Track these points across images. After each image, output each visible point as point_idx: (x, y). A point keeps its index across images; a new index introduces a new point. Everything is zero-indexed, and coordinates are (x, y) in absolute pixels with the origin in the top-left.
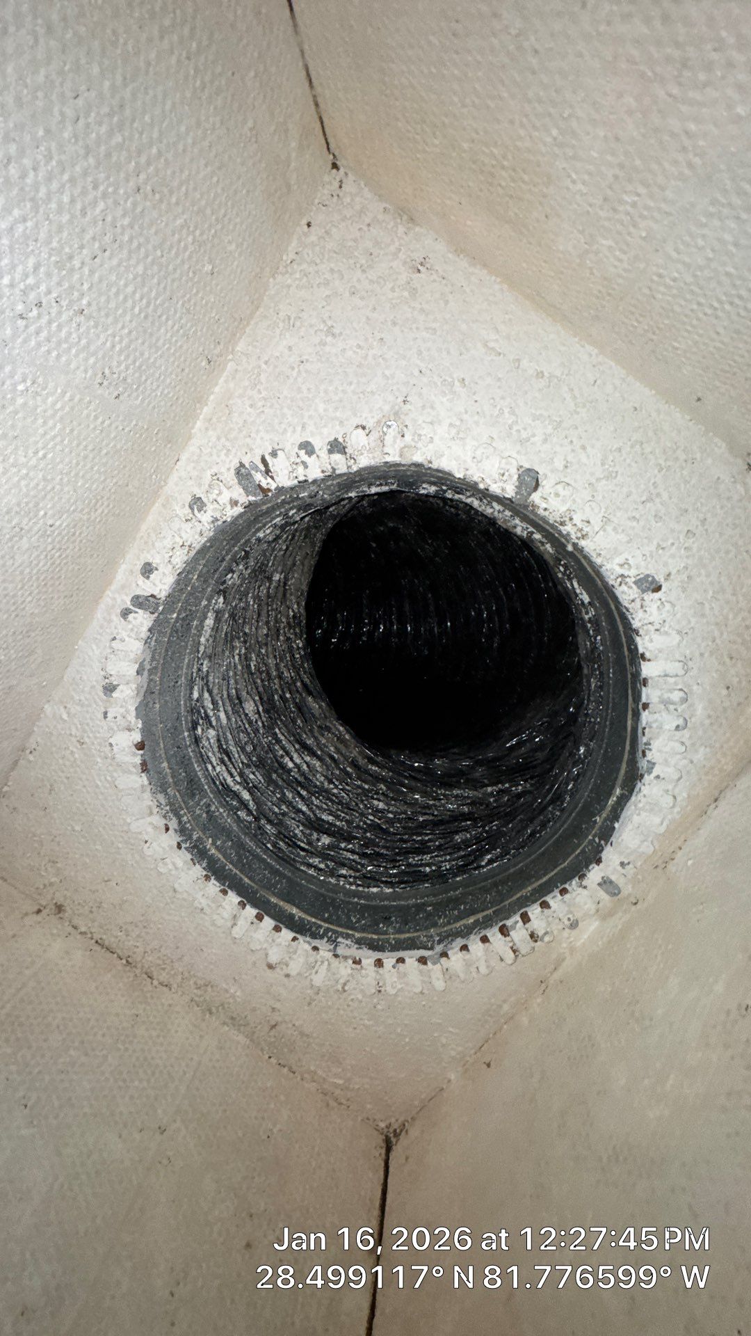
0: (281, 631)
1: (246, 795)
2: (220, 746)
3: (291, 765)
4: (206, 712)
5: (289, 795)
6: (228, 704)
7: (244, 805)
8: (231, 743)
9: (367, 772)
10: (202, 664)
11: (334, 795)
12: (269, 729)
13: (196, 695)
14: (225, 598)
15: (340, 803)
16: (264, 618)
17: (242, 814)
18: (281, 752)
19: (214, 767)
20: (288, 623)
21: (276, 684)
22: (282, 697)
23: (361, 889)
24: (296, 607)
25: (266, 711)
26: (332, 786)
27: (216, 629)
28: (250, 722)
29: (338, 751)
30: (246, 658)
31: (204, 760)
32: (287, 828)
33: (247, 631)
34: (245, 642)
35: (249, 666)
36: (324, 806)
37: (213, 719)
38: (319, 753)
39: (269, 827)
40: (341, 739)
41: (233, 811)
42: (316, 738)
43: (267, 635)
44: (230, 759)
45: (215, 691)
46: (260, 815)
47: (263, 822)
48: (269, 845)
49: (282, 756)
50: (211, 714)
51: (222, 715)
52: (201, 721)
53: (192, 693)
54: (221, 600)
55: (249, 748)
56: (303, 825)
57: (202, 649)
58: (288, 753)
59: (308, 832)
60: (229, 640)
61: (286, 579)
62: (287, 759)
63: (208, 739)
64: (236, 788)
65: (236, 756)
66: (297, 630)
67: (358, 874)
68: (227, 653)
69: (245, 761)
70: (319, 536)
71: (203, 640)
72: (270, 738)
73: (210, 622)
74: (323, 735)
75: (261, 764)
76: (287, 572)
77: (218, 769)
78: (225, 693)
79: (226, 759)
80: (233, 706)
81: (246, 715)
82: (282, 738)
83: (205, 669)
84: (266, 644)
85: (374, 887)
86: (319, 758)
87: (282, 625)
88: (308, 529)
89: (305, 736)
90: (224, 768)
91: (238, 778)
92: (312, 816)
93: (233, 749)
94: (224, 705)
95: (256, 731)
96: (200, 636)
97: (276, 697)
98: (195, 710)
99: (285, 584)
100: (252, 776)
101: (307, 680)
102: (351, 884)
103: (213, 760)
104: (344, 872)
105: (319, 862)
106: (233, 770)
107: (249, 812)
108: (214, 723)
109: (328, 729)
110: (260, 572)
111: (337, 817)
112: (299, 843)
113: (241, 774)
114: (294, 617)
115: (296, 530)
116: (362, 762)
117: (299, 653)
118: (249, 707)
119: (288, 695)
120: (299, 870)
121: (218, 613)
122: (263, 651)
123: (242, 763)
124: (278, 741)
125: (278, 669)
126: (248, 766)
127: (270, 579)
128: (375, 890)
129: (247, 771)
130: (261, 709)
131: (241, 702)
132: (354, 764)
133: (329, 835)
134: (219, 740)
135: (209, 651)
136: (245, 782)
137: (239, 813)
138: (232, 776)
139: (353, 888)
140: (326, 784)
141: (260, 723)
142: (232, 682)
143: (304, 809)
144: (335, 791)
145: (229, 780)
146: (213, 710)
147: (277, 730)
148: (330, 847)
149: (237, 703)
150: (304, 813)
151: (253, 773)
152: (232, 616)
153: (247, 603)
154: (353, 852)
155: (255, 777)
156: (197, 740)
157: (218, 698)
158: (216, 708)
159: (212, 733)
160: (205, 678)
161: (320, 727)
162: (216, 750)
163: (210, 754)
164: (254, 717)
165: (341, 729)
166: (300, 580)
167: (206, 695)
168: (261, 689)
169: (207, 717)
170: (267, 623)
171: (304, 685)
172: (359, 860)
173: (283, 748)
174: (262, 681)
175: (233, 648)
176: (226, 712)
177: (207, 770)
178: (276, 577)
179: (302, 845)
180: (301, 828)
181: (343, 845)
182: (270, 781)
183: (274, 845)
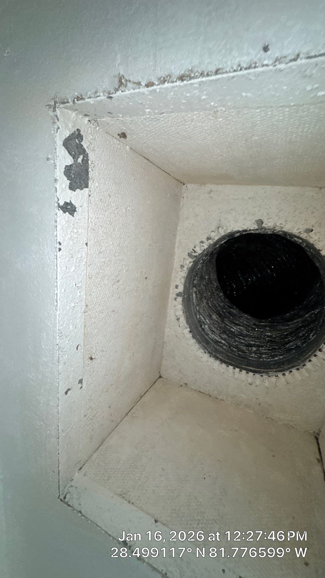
0: (214, 292)
1: (223, 342)
2: (210, 330)
3: (234, 330)
4: (203, 321)
5: (237, 339)
6: (208, 317)
7: (224, 345)
8: (213, 328)
9: (260, 325)
10: (196, 308)
11: (251, 335)
12: (223, 321)
13: (198, 317)
14: (196, 288)
15: (255, 337)
16: (208, 290)
17: (225, 347)
18: (229, 328)
19: (211, 336)
20: (216, 290)
21: (219, 308)
22: (223, 312)
23: (272, 359)
24: (216, 284)
25: (220, 317)
26: (250, 333)
27: (196, 297)
28: (216, 321)
29: (247, 322)
30: (207, 303)
31: (207, 335)
32: (240, 348)
33: (204, 295)
34: (205, 299)
35: (209, 305)
36: (250, 340)
37: (205, 322)
38: (241, 325)
39: (234, 349)
40: (246, 318)
41: (222, 347)
42: (238, 321)
43: (211, 295)
44: (215, 333)
45: (203, 315)
46: (230, 346)
47: (232, 348)
48: (236, 354)
49: (230, 329)
50: (204, 321)
51: (207, 321)
52: (202, 324)
53: (197, 317)
54: (195, 289)
55: (219, 329)
56: (245, 346)
57: (195, 304)
58: (231, 327)
59: (247, 348)
60: (201, 299)
61: (210, 277)
62: (232, 329)
63: (206, 329)
64: (220, 340)
65: (216, 331)
66: (219, 291)
67: (269, 355)
68: (202, 303)
69: (219, 332)
70: (214, 261)
71: (194, 301)
72: (224, 324)
73: (194, 296)
74: (241, 319)
75: (224, 332)
76: (209, 275)
77: (212, 336)
78: (206, 314)
79: (213, 333)
80: (209, 317)
81: (214, 319)
82: (228, 323)
83: (198, 309)
84: (211, 298)
85: (276, 357)
86: (242, 326)
87: (214, 291)
88: (210, 260)
89: (234, 321)
90: (214, 335)
91: (219, 337)
92: (247, 343)
93: (214, 329)
94: (207, 318)
95: (219, 323)
96: (193, 300)
97: (221, 312)
98: (200, 321)
99: (210, 279)
100: (223, 336)
101: (229, 304)
102: (268, 359)
103: (210, 334)
104: (264, 356)
105: (255, 355)
106: (217, 336)
107: (226, 346)
108: (206, 323)
109: (242, 317)
110: (202, 278)
111: (256, 342)
112: (246, 352)
113: (220, 336)
114: (216, 287)
115: (207, 262)
116: (257, 323)
117: (223, 297)
118: (214, 317)
119: (224, 311)
120: (249, 359)
121: (195, 292)
122: (211, 300)
123: (219, 333)
124: (227, 325)
125: (218, 304)
126: (221, 334)
127: (205, 279)
128: (276, 358)
129: (221, 335)
130: (217, 316)
131: (211, 316)
132: (255, 324)
133: (255, 347)
134: (209, 328)
135: (197, 304)
136: (222, 338)
137: (223, 347)
138: (217, 337)
139: (269, 360)
140: (248, 333)
141: (219, 321)
142: (206, 311)
143: (243, 341)
144: (252, 334)
145: (217, 338)
146: (204, 320)
147: (225, 322)
148: (257, 350)
149: (210, 316)
150: (243, 343)
151: (223, 335)
152: (199, 292)
153: (202, 287)
154: (265, 350)
155: (224, 336)
156: (203, 330)
157: (204, 316)
158: (205, 319)
159: (207, 326)
160: (199, 312)
161: (238, 317)
162: (210, 331)
163: (209, 332)
164: (217, 320)
165: (246, 315)
166: (214, 276)
167: (201, 316)
168: (215, 311)
169: (204, 322)
170: (209, 291)
171: (228, 306)
172: (268, 352)
173: (229, 326)
174: (215, 308)
175: (203, 301)
176: (208, 320)
177: (210, 337)
178: (207, 277)
179: (247, 352)
180: (245, 347)
181: (261, 349)
182: (229, 337)
183: (238, 354)
